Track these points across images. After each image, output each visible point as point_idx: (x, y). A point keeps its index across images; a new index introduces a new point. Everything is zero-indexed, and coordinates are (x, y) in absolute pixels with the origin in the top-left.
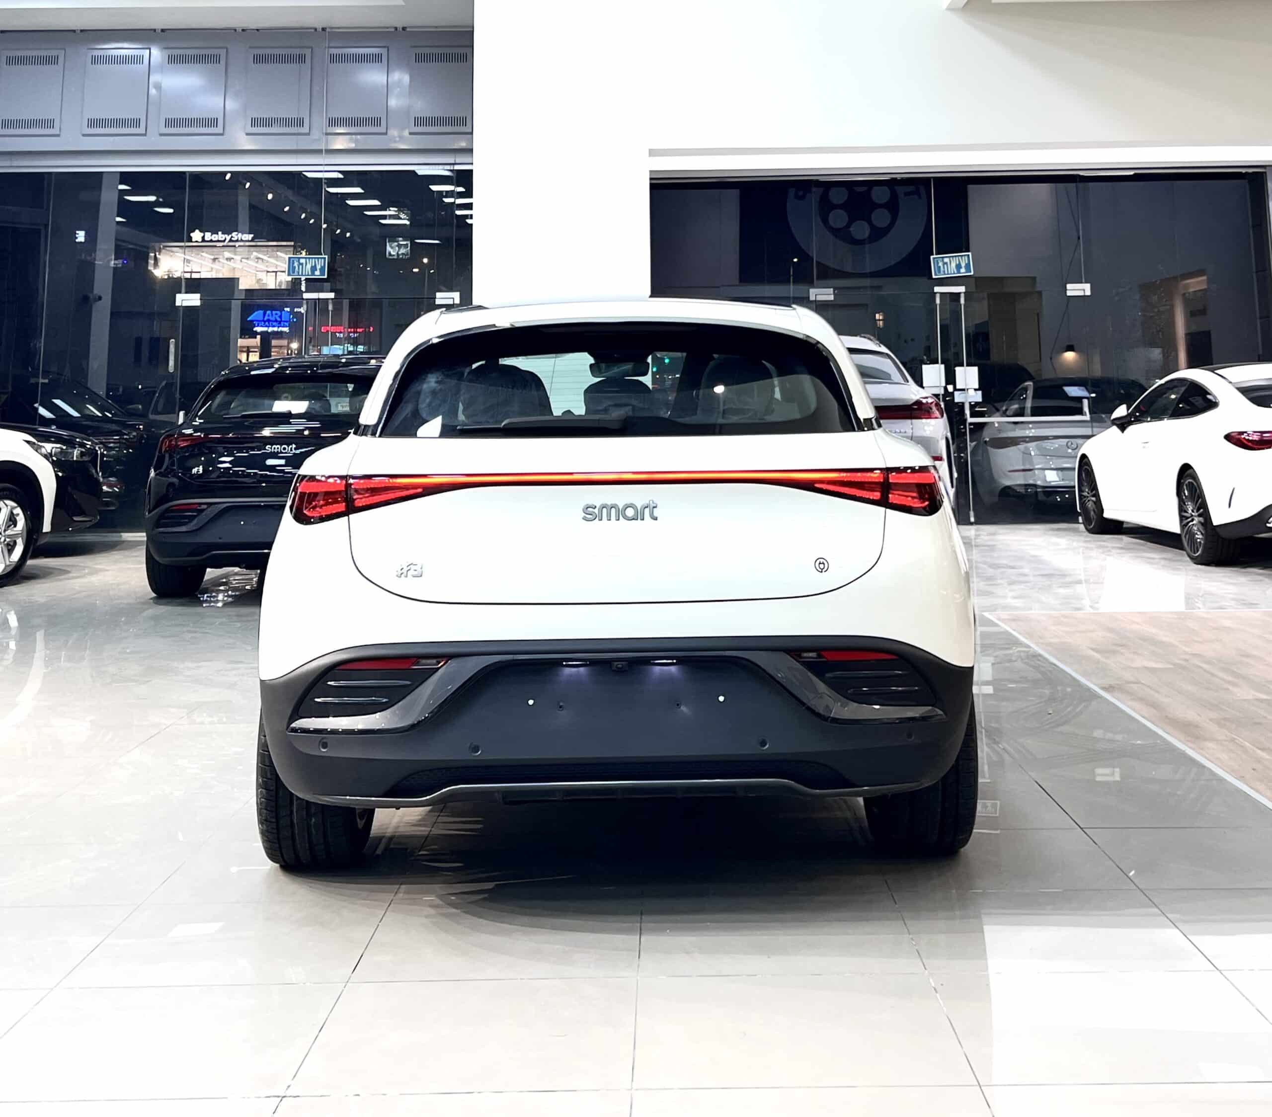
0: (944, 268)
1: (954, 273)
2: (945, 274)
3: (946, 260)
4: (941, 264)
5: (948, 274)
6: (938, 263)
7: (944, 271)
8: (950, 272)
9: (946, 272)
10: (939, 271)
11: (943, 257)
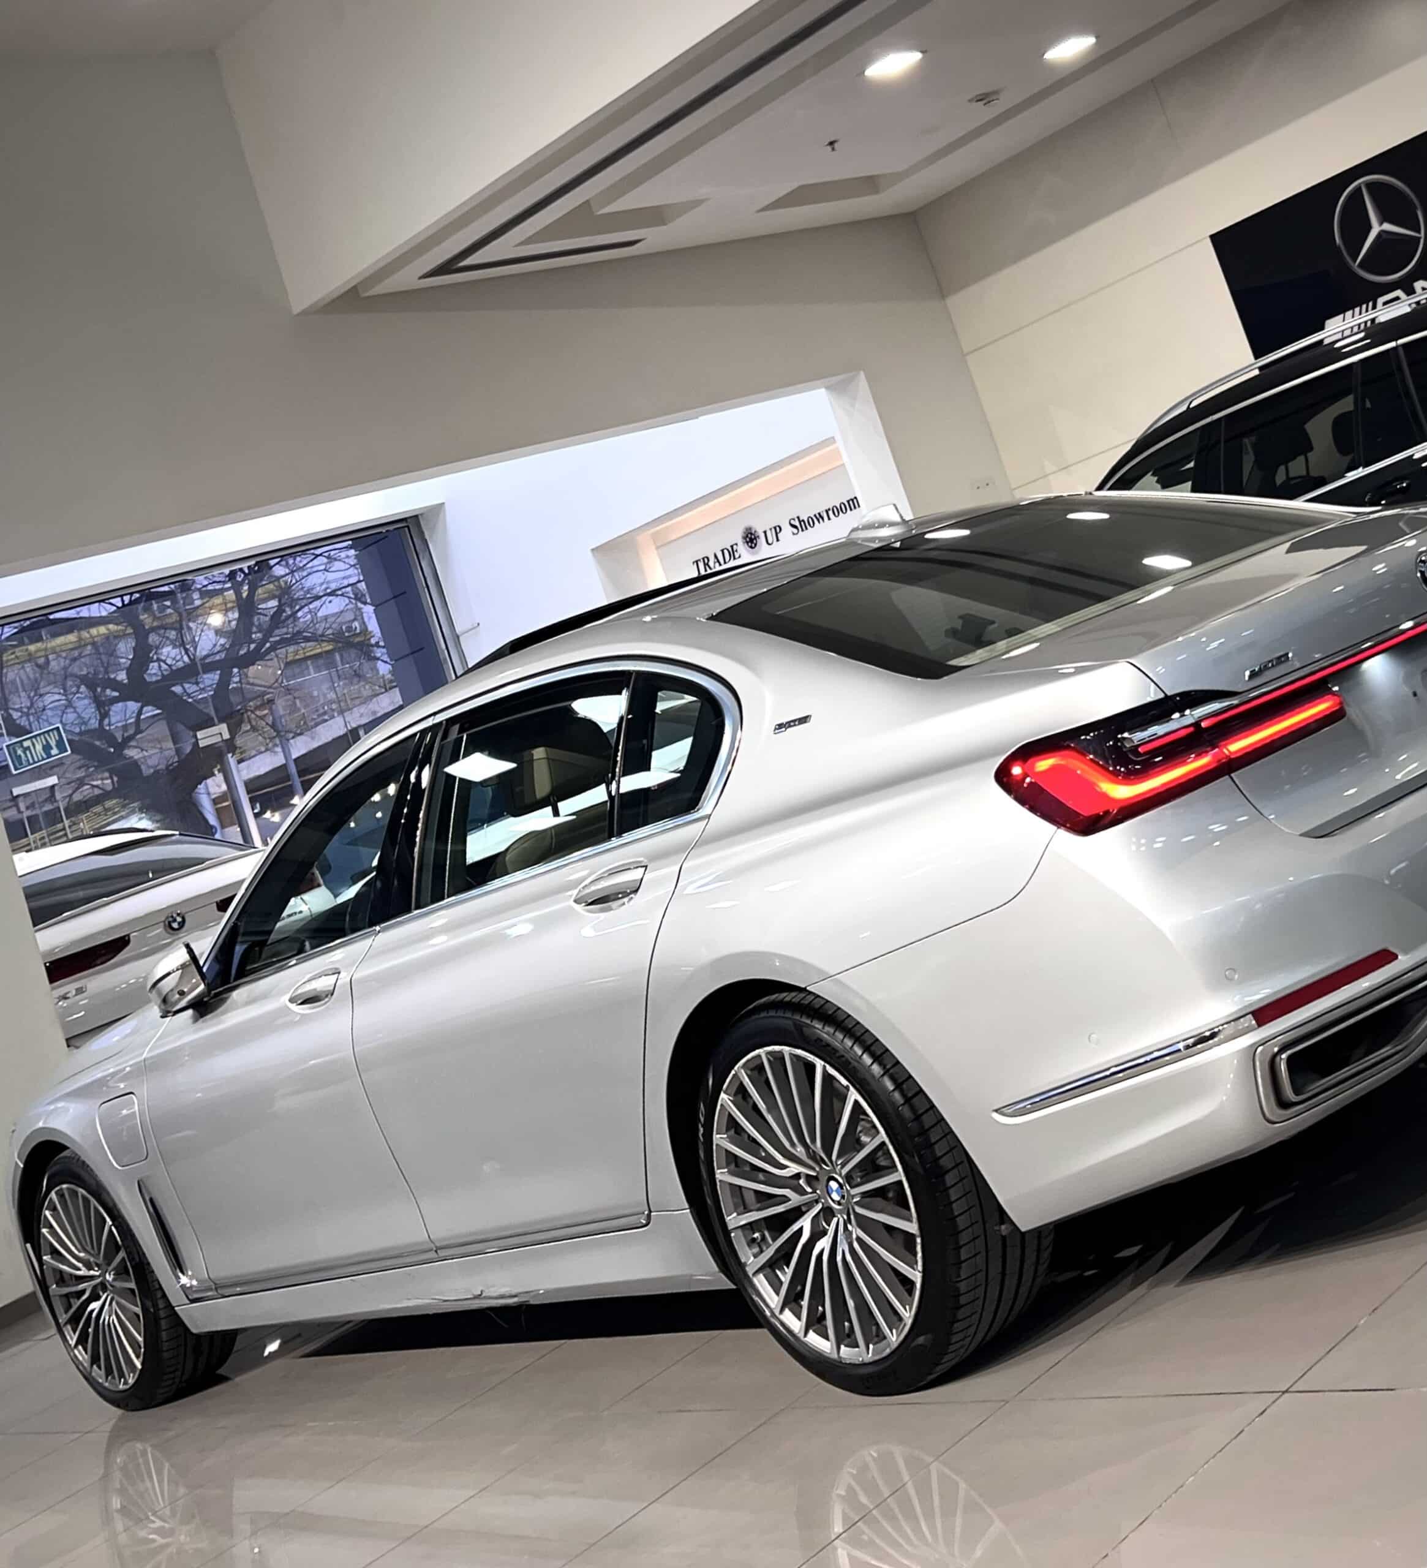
0: (26, 756)
1: (43, 759)
2: (30, 764)
3: (26, 744)
4: (20, 752)
5: (35, 762)
6: (15, 752)
7: (28, 760)
8: (36, 759)
9: (31, 761)
10: (21, 764)
11: (21, 742)
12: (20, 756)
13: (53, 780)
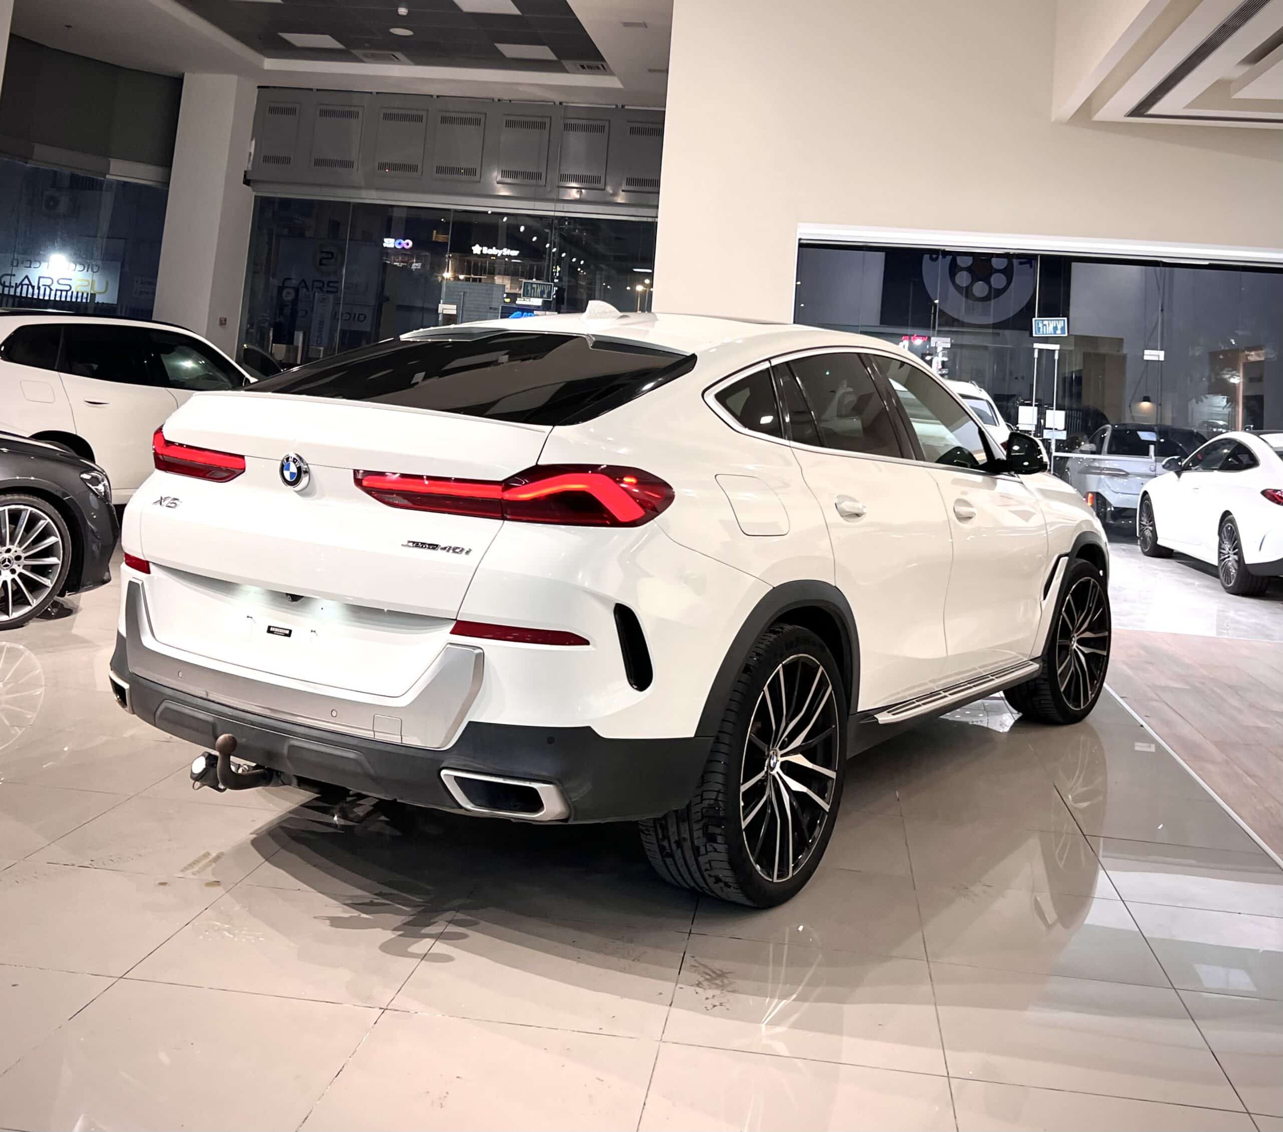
0: (1043, 329)
1: (1051, 334)
3: (1045, 322)
4: (1041, 325)
6: (1038, 324)
7: (1043, 332)
8: (1048, 333)
10: (1039, 331)
11: (1043, 320)
12: (1039, 328)
13: (1056, 347)
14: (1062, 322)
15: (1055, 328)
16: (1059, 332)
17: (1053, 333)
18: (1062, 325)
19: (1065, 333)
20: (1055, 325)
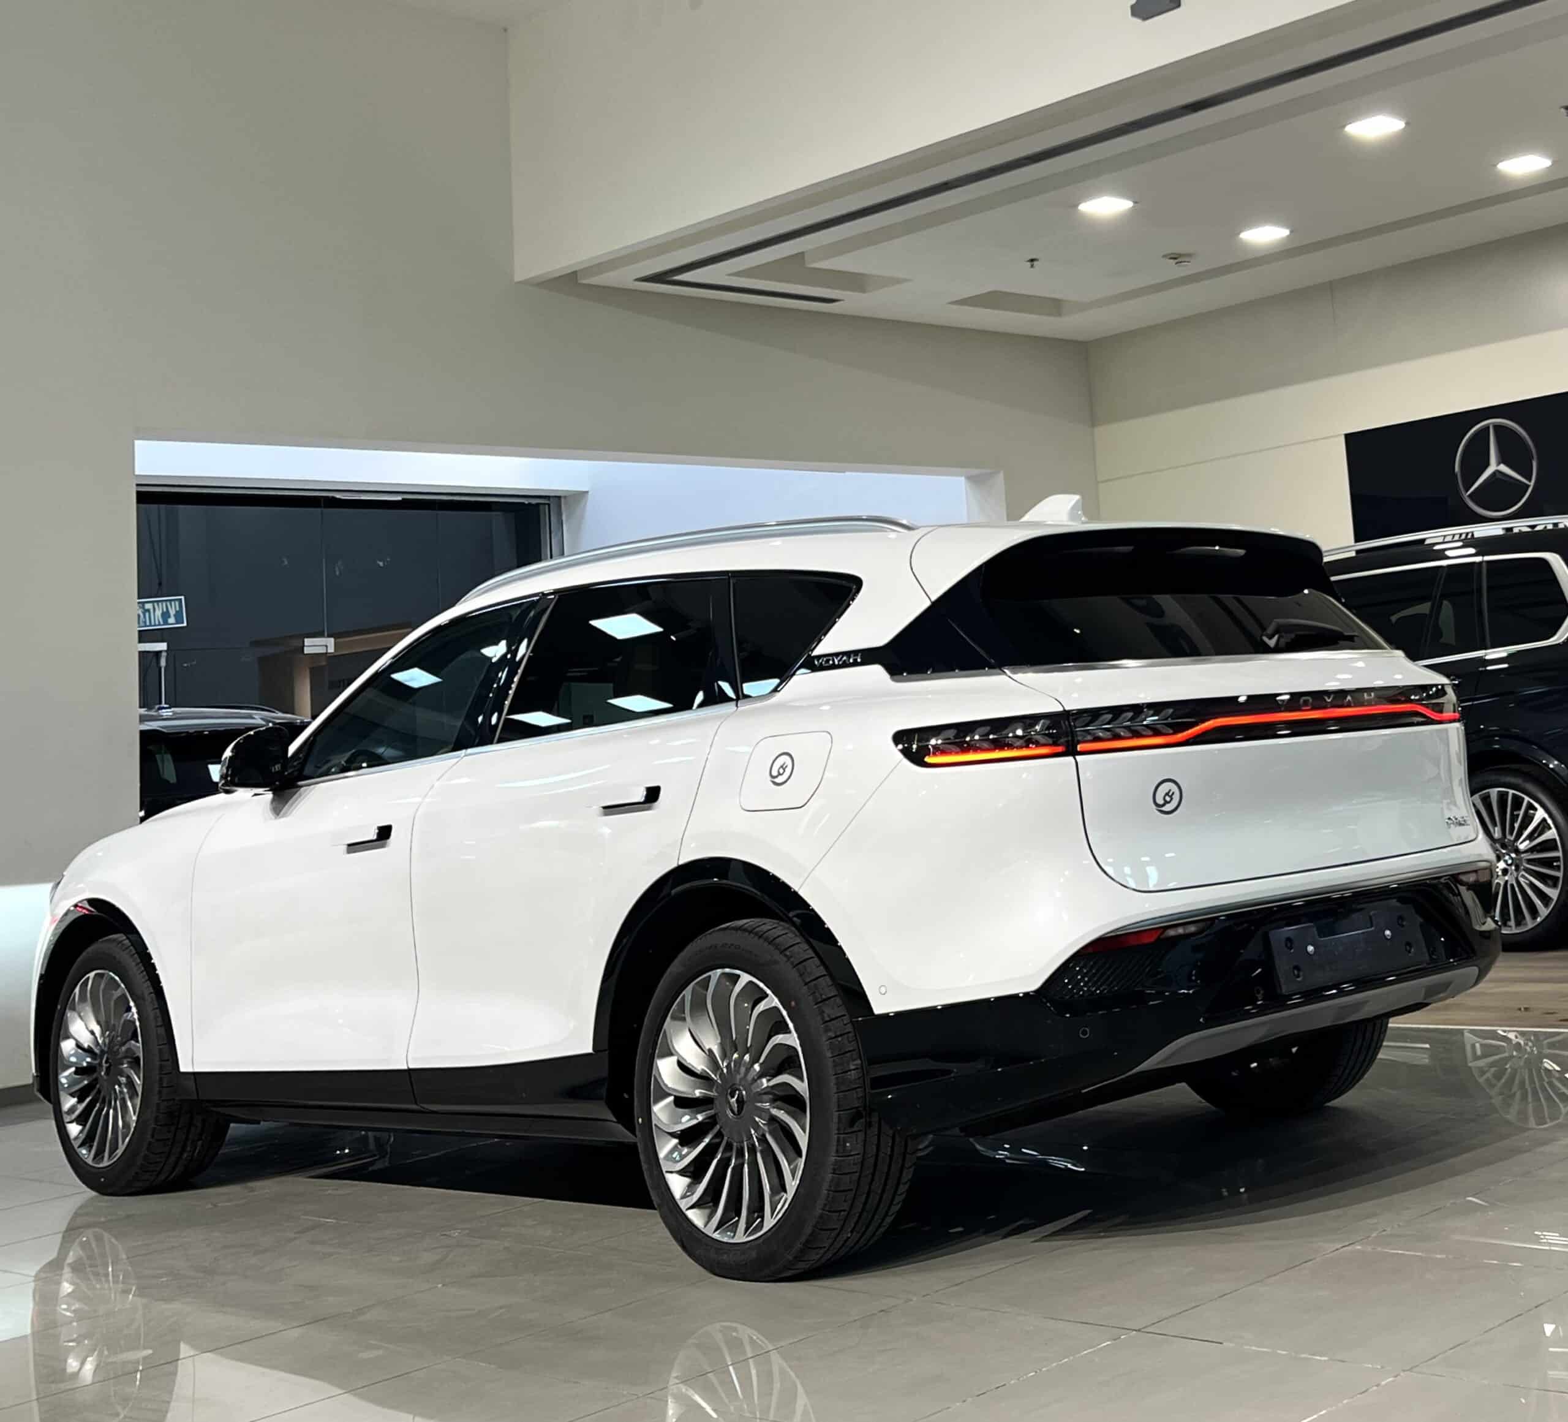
0: (144, 616)
1: (159, 625)
2: (146, 626)
3: (148, 606)
4: (140, 612)
10: (140, 621)
11: (144, 602)
13: (162, 646)
14: (177, 603)
15: (166, 615)
16: (172, 620)
17: (162, 623)
18: (178, 609)
19: (183, 623)
20: (165, 610)
